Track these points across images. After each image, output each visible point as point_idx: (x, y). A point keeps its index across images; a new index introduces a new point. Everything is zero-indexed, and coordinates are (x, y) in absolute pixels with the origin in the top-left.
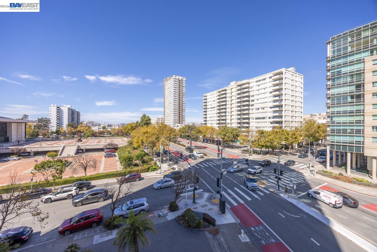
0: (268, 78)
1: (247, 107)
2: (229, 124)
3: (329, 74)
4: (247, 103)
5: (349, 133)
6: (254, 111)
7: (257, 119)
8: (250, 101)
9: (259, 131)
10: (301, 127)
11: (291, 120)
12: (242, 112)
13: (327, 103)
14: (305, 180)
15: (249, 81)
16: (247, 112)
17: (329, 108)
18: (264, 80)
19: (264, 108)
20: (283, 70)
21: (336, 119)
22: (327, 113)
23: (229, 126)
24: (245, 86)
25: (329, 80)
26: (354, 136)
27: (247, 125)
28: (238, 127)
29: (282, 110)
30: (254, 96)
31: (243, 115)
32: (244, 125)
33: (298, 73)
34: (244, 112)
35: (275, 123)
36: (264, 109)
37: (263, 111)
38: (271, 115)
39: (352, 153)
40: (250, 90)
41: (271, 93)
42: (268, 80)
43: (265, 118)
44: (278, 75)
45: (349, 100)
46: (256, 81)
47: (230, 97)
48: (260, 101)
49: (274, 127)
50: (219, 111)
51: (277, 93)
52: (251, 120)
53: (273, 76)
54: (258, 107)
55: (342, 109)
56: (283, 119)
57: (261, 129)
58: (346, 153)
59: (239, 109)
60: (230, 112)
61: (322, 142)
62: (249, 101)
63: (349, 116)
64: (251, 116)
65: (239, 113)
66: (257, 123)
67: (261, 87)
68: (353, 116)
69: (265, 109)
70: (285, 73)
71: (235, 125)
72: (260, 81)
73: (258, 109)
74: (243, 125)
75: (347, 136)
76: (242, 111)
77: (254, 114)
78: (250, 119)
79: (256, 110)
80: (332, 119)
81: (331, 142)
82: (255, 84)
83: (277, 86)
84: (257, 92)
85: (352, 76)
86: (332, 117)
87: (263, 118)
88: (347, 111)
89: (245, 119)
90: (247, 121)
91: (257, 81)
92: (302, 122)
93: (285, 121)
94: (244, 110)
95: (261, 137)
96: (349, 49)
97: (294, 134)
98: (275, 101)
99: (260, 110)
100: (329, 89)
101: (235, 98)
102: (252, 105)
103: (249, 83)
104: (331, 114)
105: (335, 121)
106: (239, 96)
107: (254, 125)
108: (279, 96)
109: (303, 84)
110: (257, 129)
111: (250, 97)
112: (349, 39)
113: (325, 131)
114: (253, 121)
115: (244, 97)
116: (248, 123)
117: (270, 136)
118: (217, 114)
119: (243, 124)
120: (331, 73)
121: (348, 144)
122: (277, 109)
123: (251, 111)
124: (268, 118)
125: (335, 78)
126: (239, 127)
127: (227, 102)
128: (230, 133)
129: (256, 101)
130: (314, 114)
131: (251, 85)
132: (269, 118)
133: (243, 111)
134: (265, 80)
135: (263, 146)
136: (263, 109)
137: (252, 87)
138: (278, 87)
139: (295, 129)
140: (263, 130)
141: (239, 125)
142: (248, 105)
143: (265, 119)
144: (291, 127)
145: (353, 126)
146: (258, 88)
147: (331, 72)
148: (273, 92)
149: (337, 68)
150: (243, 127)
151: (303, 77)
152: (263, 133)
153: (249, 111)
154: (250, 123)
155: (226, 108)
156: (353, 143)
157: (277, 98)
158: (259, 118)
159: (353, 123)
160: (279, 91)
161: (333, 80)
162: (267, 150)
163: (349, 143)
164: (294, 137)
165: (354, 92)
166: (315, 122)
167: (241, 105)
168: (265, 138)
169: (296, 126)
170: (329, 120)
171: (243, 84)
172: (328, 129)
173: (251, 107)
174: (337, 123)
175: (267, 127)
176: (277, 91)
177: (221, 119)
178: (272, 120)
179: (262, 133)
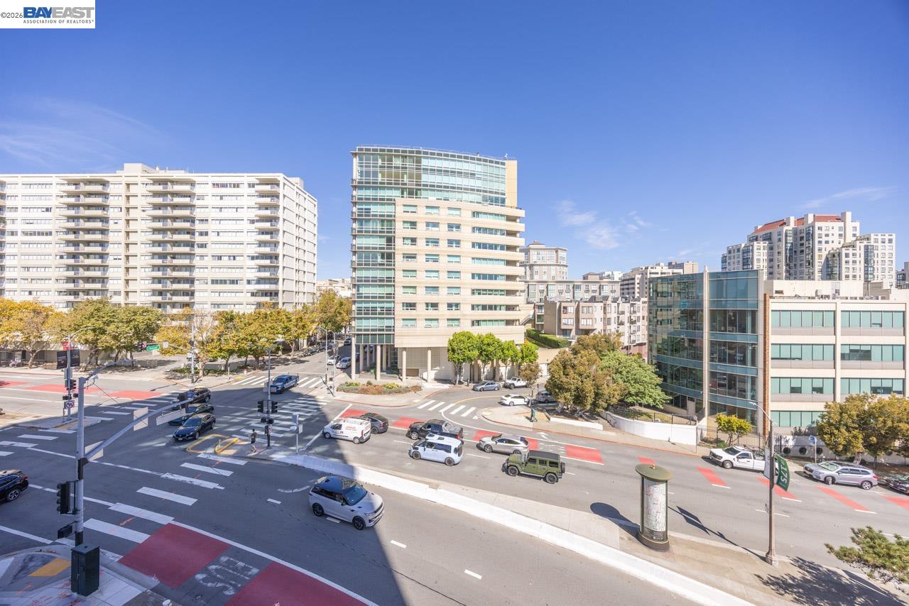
0: (246, 185)
1: (187, 250)
2: (117, 293)
3: (355, 209)
4: (186, 237)
5: (380, 314)
6: (208, 261)
7: (214, 282)
8: (197, 234)
9: (220, 314)
10: (313, 303)
11: (295, 289)
12: (169, 261)
13: (352, 262)
14: (318, 409)
15: (195, 179)
16: (186, 262)
17: (355, 269)
18: (234, 187)
19: (234, 257)
20: (280, 177)
21: (363, 290)
22: (352, 278)
23: (115, 299)
24: (177, 188)
25: (355, 220)
26: (383, 318)
27: (186, 299)
28: (153, 303)
29: (278, 267)
30: (207, 220)
31: (174, 270)
32: (175, 299)
33: (308, 194)
34: (176, 262)
35: (262, 296)
36: (234, 259)
37: (232, 263)
38: (253, 275)
39: (382, 346)
40: (194, 203)
41: (252, 222)
42: (244, 190)
43: (237, 281)
44: (268, 184)
45: (379, 260)
46: (214, 184)
47: (124, 209)
48: (223, 238)
49: (259, 305)
50: (72, 249)
51: (267, 225)
52: (197, 285)
53: (257, 184)
54: (218, 252)
55: (371, 274)
56: (280, 287)
57: (228, 309)
58: (376, 346)
59: (159, 250)
60: (123, 257)
61: (345, 331)
62: (193, 234)
63: (380, 286)
64: (197, 274)
65: (159, 262)
66: (217, 294)
67: (227, 202)
68: (383, 286)
69: (237, 258)
70: (284, 186)
71: (142, 297)
72: (224, 186)
73: (220, 258)
74: (171, 299)
75: (376, 318)
76: (169, 257)
77: (205, 268)
78: (196, 282)
79: (213, 259)
80: (358, 290)
81: (358, 330)
82: (209, 190)
83: (267, 209)
84: (215, 214)
85: (383, 221)
86: (358, 286)
87: (233, 282)
88: (376, 277)
89: (179, 282)
90: (186, 286)
91: (217, 184)
92: (314, 294)
93: (284, 291)
94: (174, 256)
95: (228, 328)
96: (380, 179)
97: (301, 318)
98: (261, 244)
99: (225, 260)
100: (355, 236)
101: (144, 215)
102: (203, 246)
103: (192, 184)
104: (358, 281)
105: (362, 294)
106: (159, 213)
107: (205, 298)
108: (271, 233)
109: (316, 217)
110: (216, 310)
111: (197, 222)
112: (380, 162)
113: (349, 312)
114: (204, 287)
115: (174, 219)
116: (192, 294)
117: (250, 325)
118: (62, 257)
119: (172, 295)
120: (358, 209)
121: (378, 332)
122: (267, 262)
123: (197, 261)
124: (245, 282)
125: (362, 220)
126: (160, 305)
127: (111, 222)
128: (120, 324)
129: (212, 237)
130: (335, 280)
131: (198, 190)
132: (249, 282)
133: (174, 258)
134: (238, 187)
135: (231, 352)
136: (232, 258)
137: (201, 197)
138: (268, 213)
139: (303, 308)
140: (232, 312)
141: (159, 299)
142: (191, 244)
143: (237, 283)
144: (294, 304)
145: (383, 302)
146: (219, 203)
147: (357, 207)
148: (257, 221)
149: (366, 204)
150: (174, 305)
151: (316, 203)
152: (232, 319)
153: (191, 259)
154: (196, 294)
155: (108, 242)
156: (383, 330)
157: (267, 237)
158: (223, 282)
159: (383, 297)
160: (271, 221)
161: (361, 221)
162: (243, 359)
163: (379, 330)
164: (300, 324)
165: (383, 248)
166: (335, 294)
167: (166, 239)
168: (237, 331)
169: (305, 301)
170: (354, 291)
171: (173, 182)
172: (354, 307)
173: (197, 251)
174: (365, 297)
175: (243, 302)
176: (267, 221)
177: (82, 278)
178: (254, 287)
179: (229, 318)
